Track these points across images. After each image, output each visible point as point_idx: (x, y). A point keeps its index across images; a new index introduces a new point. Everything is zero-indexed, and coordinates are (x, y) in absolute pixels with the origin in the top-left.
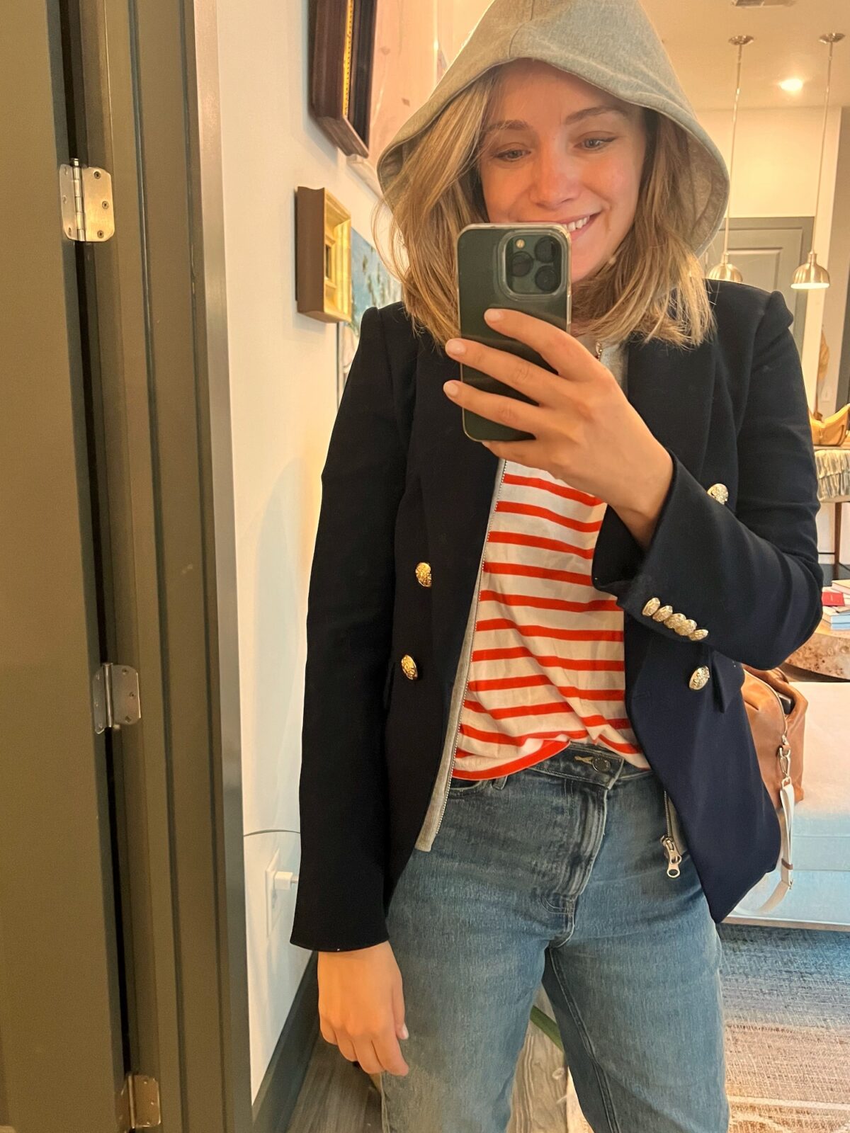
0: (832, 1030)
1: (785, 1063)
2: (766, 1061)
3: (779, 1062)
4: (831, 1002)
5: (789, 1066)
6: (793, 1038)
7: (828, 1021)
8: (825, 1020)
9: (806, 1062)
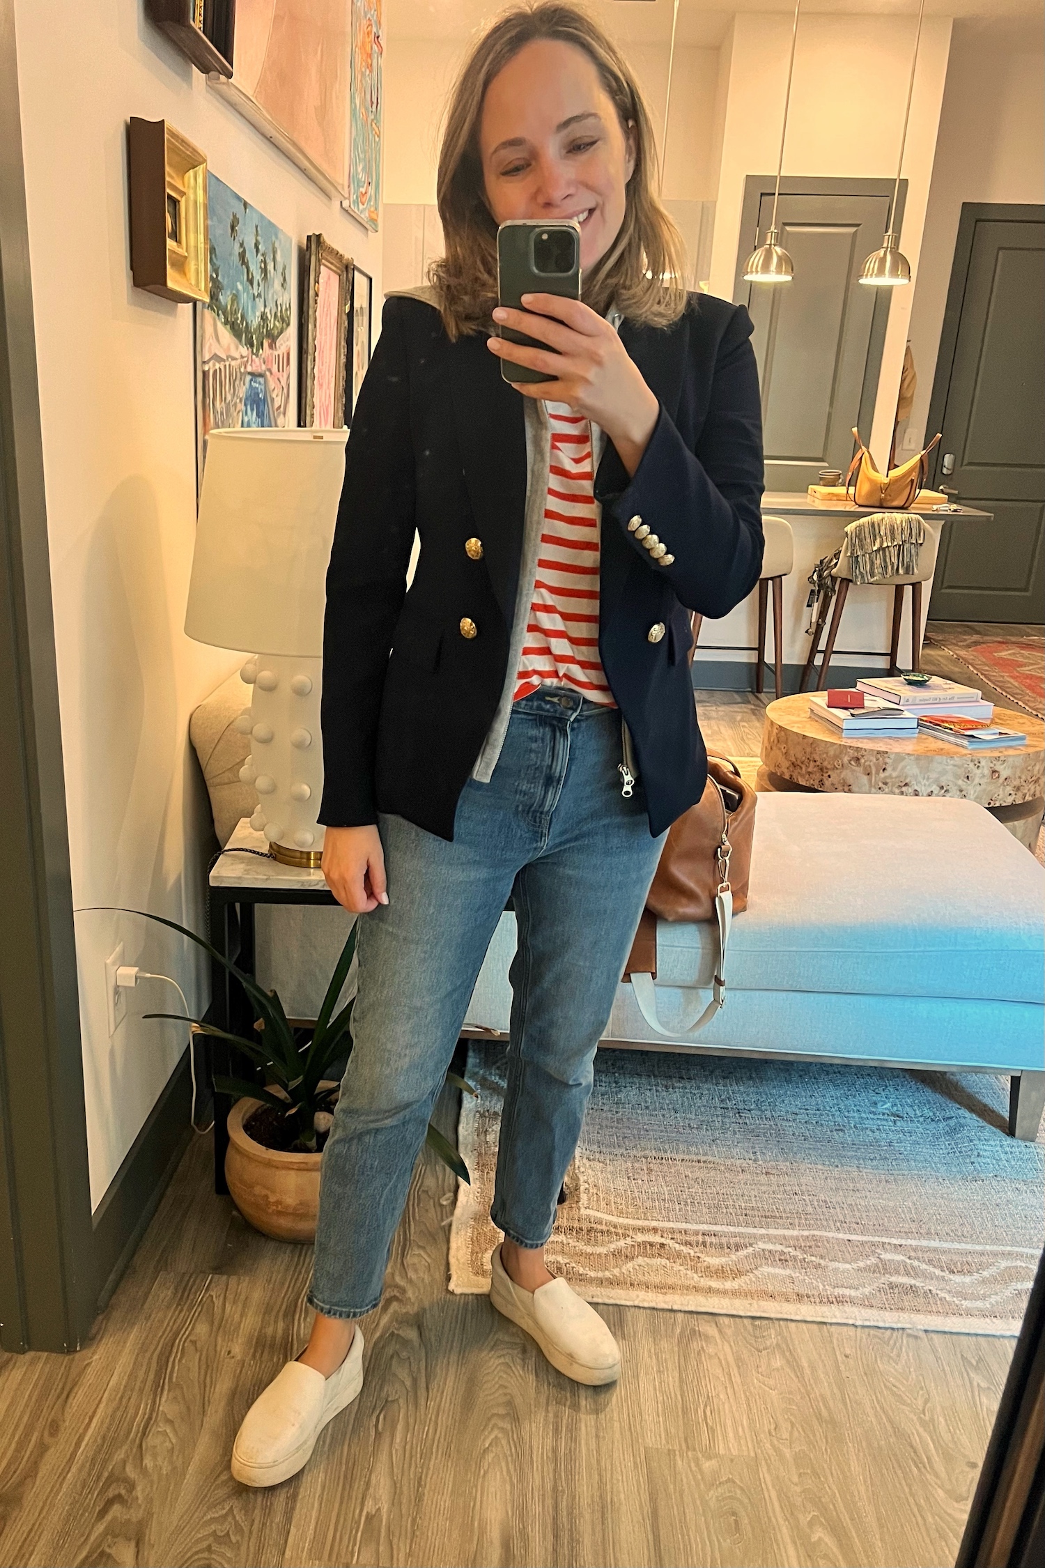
0: (760, 1162)
1: (700, 1191)
2: (679, 1189)
3: (694, 1190)
4: (765, 1136)
5: (705, 1195)
6: (715, 1169)
7: (758, 1153)
8: (754, 1153)
9: (724, 1191)
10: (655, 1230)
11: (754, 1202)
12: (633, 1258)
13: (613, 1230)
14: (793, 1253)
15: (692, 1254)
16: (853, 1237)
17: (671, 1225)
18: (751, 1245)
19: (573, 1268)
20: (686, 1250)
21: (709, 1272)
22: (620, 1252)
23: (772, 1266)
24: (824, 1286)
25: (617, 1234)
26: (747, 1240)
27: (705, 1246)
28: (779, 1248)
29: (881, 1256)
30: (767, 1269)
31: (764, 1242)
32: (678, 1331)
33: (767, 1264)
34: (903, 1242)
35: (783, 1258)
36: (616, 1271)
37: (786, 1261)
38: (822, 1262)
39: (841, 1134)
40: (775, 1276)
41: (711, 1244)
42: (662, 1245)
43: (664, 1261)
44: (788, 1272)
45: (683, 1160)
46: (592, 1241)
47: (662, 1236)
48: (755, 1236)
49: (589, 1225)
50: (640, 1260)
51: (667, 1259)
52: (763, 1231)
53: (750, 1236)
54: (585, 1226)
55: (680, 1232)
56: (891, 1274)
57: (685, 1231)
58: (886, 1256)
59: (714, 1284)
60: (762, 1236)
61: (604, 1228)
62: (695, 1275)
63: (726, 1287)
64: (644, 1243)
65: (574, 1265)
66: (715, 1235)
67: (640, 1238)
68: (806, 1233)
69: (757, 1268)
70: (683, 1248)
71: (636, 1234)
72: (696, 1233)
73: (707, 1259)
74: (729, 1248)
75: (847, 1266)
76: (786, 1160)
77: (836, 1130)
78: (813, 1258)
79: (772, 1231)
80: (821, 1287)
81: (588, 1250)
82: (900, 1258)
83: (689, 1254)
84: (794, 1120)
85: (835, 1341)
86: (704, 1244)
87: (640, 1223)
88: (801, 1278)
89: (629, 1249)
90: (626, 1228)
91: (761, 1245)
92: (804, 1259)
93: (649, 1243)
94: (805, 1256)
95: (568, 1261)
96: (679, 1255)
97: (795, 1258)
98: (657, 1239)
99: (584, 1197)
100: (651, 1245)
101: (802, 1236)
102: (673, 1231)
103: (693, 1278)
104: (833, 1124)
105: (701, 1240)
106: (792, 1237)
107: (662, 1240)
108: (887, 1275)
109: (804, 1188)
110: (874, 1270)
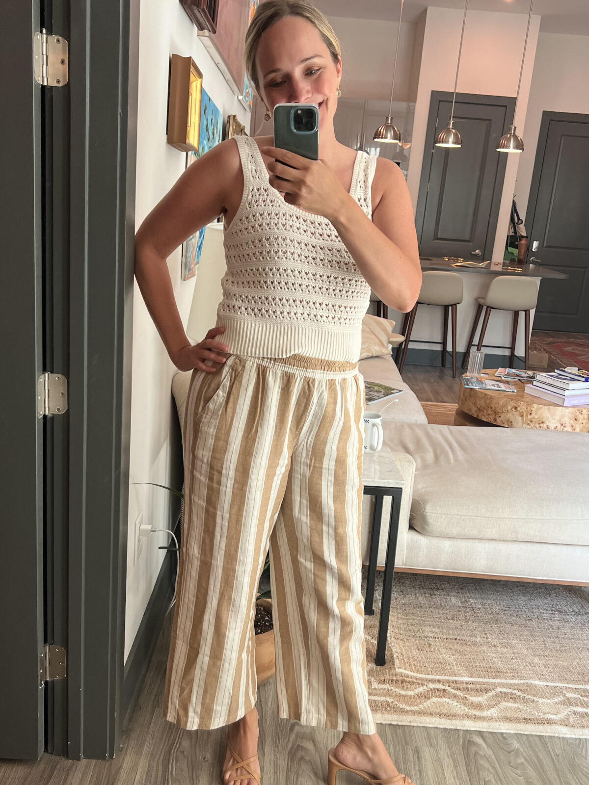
0: (490, 640)
1: (460, 657)
2: (448, 656)
4: (490, 624)
5: (463, 660)
6: (466, 644)
7: (488, 634)
8: (486, 634)
10: (439, 681)
11: (490, 664)
12: (429, 698)
13: (415, 681)
14: (518, 693)
15: (462, 695)
16: (548, 684)
17: (447, 678)
18: (493, 690)
19: (396, 704)
20: (458, 693)
21: (473, 706)
22: (421, 694)
23: (508, 701)
24: (538, 713)
25: (418, 684)
26: (491, 686)
27: (468, 690)
28: (509, 691)
29: (567, 695)
30: (504, 704)
31: (501, 687)
32: (461, 741)
33: (504, 701)
34: (576, 686)
35: (512, 697)
36: (421, 706)
37: (515, 698)
38: (535, 698)
39: (531, 622)
40: (511, 708)
41: (471, 689)
42: (444, 690)
43: (447, 700)
44: (516, 705)
45: (447, 638)
46: (405, 688)
47: (443, 685)
48: (494, 684)
49: (401, 678)
50: (434, 699)
51: (448, 698)
52: (498, 681)
53: (492, 684)
54: (400, 678)
55: (453, 682)
56: (573, 706)
57: (456, 682)
58: (569, 695)
59: (478, 713)
60: (499, 684)
61: (410, 680)
62: (466, 708)
63: (484, 715)
64: (434, 689)
65: (397, 703)
66: (472, 684)
67: (431, 686)
68: (522, 682)
69: (499, 703)
70: (456, 692)
71: (429, 684)
72: (462, 682)
73: (470, 698)
74: (481, 691)
75: (549, 701)
76: (503, 638)
77: (528, 620)
78: (530, 696)
79: (503, 681)
80: (537, 714)
81: (403, 693)
82: (576, 696)
83: (460, 695)
84: (504, 614)
85: (549, 746)
86: (467, 689)
87: (430, 677)
88: (525, 708)
89: (426, 692)
90: (421, 679)
91: (499, 690)
92: (524, 697)
93: (437, 689)
94: (525, 695)
95: (393, 700)
96: (455, 696)
97: (519, 696)
98: (440, 686)
99: (396, 661)
100: (438, 690)
101: (521, 683)
102: (448, 681)
103: (465, 710)
104: (526, 616)
105: (465, 687)
106: (515, 684)
107: (443, 687)
108: (571, 707)
109: (517, 655)
110: (563, 703)
